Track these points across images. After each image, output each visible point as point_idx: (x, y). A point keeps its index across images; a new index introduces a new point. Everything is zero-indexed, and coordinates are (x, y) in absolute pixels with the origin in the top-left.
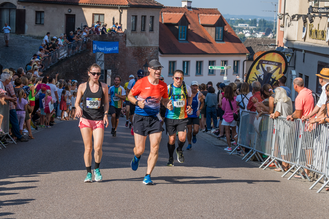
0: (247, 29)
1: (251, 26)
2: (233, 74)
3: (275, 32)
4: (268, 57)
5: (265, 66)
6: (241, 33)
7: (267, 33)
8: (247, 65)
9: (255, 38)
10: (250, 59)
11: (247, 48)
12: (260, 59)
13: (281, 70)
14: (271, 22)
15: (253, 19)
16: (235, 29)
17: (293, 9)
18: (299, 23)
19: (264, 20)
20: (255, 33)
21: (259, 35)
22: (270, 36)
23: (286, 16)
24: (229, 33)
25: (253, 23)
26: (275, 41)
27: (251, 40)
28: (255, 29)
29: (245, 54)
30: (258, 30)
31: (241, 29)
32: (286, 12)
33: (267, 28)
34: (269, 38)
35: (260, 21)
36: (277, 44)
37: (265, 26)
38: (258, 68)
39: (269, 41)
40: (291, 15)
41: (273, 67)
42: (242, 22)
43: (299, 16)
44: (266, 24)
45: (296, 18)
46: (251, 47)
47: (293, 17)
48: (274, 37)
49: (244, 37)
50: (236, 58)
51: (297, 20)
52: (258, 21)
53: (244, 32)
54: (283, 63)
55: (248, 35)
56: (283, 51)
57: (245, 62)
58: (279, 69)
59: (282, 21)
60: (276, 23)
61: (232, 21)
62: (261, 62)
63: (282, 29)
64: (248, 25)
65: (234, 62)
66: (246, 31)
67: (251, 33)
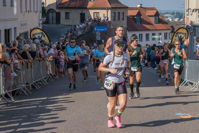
0: (170, 17)
1: (172, 15)
2: (165, 39)
3: (184, 18)
4: (180, 31)
5: (179, 35)
6: (167, 19)
7: (180, 19)
8: (171, 35)
9: (174, 21)
10: (172, 32)
11: (171, 26)
12: (177, 32)
13: (186, 37)
14: (182, 13)
15: (173, 12)
16: (164, 17)
17: (193, 6)
18: (196, 13)
19: (178, 12)
20: (174, 19)
21: (176, 20)
22: (182, 20)
23: (190, 10)
24: (161, 19)
25: (173, 14)
26: (185, 22)
27: (172, 22)
28: (174, 17)
29: (170, 29)
30: (176, 17)
31: (167, 17)
32: (189, 8)
33: (180, 16)
34: (181, 21)
35: (176, 13)
36: (185, 24)
37: (179, 15)
38: (176, 36)
39: (181, 22)
40: (192, 9)
41: (183, 36)
42: (167, 13)
43: (196, 10)
44: (179, 14)
45: (195, 11)
46: (173, 26)
47: (193, 10)
48: (184, 20)
49: (169, 21)
50: (166, 32)
51: (195, 12)
52: (175, 13)
53: (169, 18)
54: (187, 33)
55: (170, 20)
56: (189, 27)
57: (170, 33)
58: (185, 36)
59: (188, 12)
60: (185, 14)
61: (162, 13)
62: (177, 33)
63: (187, 16)
64: (170, 15)
65: (165, 33)
66: (170, 18)
67: (172, 19)
